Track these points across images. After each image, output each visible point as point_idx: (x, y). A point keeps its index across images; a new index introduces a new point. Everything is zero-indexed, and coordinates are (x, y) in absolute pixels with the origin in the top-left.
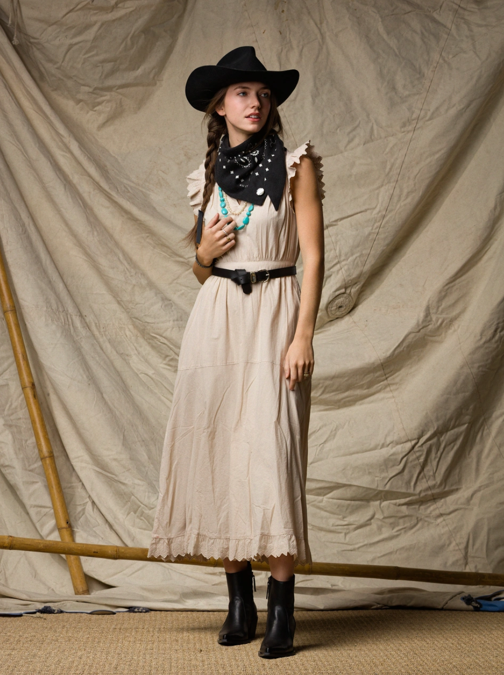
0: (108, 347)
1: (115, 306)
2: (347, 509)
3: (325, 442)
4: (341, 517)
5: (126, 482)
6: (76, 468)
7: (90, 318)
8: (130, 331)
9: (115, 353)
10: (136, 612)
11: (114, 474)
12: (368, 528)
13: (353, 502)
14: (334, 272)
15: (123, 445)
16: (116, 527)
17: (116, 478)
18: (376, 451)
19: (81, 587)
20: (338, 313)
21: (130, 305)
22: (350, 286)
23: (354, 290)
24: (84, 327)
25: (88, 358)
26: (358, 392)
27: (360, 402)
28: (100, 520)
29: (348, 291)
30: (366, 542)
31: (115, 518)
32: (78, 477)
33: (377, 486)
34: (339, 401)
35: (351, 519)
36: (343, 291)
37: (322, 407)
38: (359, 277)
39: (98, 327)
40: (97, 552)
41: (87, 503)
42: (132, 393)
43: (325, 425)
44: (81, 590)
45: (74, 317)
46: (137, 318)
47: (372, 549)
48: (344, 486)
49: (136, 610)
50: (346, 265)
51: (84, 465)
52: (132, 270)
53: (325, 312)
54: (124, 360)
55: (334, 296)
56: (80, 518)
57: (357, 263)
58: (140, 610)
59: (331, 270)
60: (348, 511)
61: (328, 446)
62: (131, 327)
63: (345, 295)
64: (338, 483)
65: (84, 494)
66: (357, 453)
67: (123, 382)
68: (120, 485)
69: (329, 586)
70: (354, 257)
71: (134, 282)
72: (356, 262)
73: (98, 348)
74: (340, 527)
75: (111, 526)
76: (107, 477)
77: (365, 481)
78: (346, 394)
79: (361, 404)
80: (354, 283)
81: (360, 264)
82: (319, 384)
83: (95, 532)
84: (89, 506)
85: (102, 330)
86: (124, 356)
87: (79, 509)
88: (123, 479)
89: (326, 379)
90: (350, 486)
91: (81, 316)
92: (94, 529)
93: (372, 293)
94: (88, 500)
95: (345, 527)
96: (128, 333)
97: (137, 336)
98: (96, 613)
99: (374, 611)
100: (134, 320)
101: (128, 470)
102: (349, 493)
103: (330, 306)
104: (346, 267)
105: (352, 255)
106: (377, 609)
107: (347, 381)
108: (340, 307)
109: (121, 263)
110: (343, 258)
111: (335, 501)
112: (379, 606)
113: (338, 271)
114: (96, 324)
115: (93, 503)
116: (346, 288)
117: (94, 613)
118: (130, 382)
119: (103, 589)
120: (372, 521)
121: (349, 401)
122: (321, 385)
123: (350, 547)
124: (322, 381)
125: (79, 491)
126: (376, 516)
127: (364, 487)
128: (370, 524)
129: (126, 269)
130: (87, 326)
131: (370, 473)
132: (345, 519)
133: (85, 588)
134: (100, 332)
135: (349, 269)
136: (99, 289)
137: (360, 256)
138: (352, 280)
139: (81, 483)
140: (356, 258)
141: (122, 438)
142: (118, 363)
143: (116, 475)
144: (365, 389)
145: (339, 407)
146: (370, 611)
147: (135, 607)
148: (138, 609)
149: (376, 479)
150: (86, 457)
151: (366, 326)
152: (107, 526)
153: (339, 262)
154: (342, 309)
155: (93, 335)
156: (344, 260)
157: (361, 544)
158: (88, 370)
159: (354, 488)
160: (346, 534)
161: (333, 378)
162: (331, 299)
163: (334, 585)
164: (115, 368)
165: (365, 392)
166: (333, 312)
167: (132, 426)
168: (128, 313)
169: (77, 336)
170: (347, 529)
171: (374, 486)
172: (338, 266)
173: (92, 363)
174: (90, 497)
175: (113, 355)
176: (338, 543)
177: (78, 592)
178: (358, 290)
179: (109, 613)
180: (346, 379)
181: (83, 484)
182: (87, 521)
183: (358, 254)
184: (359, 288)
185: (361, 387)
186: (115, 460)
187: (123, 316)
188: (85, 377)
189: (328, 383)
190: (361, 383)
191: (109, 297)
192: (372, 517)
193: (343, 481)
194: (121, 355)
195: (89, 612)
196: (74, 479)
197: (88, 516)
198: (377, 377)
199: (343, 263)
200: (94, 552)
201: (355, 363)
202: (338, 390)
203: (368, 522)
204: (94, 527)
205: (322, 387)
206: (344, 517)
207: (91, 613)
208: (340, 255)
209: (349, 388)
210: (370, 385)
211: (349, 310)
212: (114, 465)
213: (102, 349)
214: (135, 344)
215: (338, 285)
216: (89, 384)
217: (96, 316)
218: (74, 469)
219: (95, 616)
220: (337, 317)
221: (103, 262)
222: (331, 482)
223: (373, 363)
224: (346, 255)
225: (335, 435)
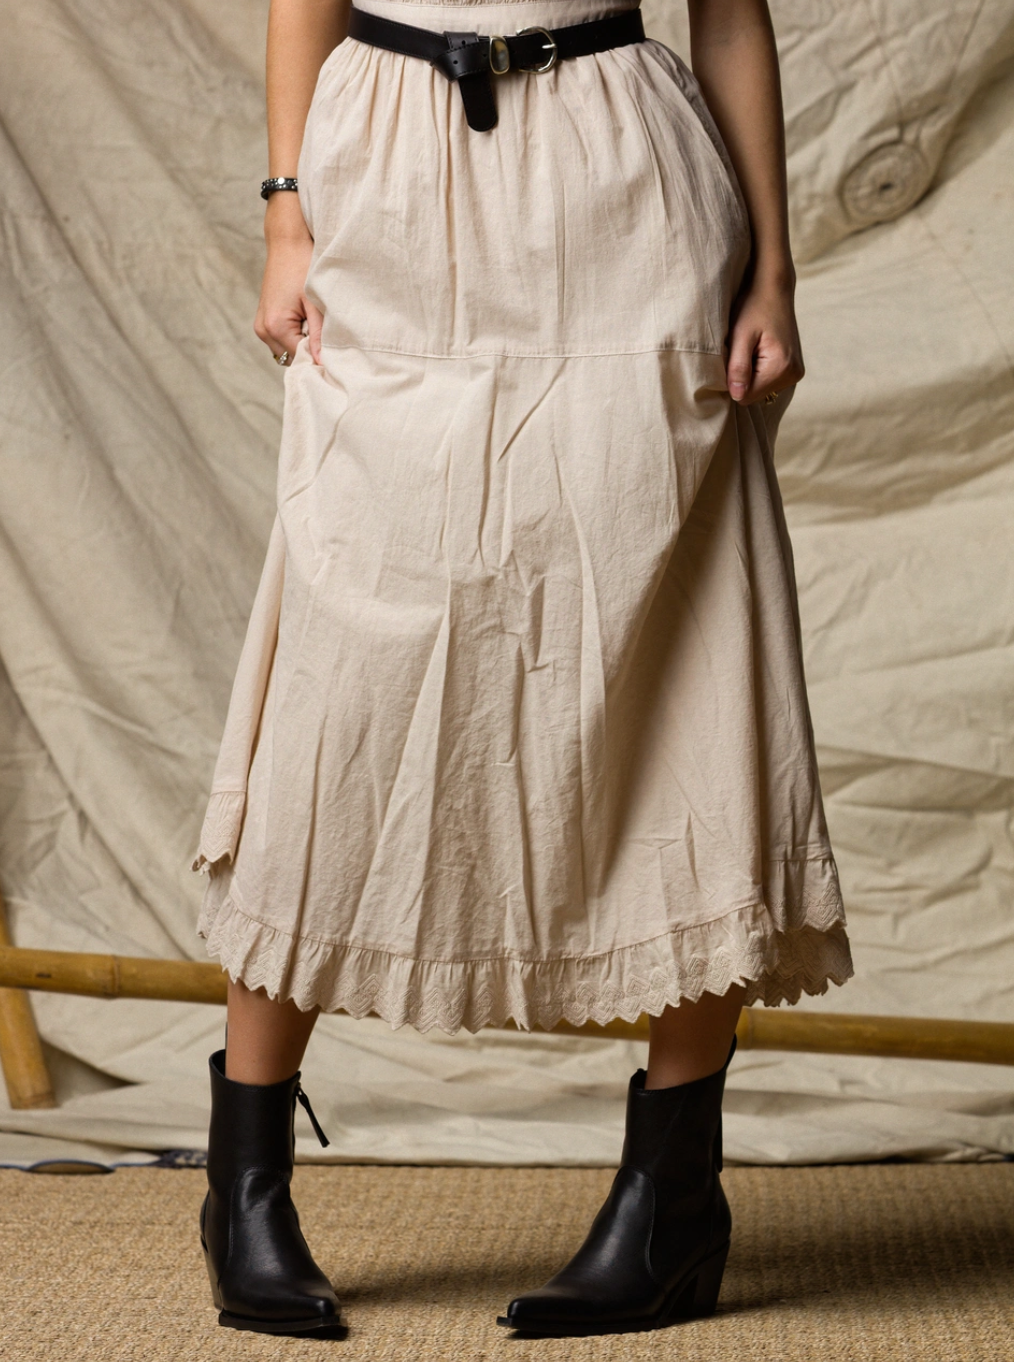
0: (135, 317)
1: (160, 187)
2: (900, 837)
3: (832, 622)
4: (880, 862)
5: (181, 749)
6: (31, 706)
7: (82, 228)
8: (209, 265)
9: (160, 338)
10: (180, 1167)
11: (142, 724)
12: (967, 901)
13: (919, 817)
14: (863, 74)
15: (174, 631)
16: (151, 892)
17: (151, 738)
18: (994, 652)
19: (31, 1081)
20: (880, 208)
21: (207, 185)
22: (914, 119)
23: (929, 131)
24: (56, 254)
25: (69, 355)
26: (941, 462)
27: (948, 494)
28: (103, 872)
29: (909, 136)
30: (961, 944)
31: (149, 862)
32: (35, 735)
33: (998, 764)
34: (878, 490)
35: (913, 869)
36: (892, 133)
37: (826, 511)
38: (946, 87)
39: (106, 254)
40: (49, 976)
41: (62, 814)
42: (216, 466)
43: (832, 569)
44: (28, 1093)
45: (24, 223)
46: (228, 226)
47: (981, 966)
48: (890, 763)
49: (181, 1160)
50: (901, 49)
51: (53, 694)
52: (214, 71)
53: (834, 204)
54: (191, 359)
55: (864, 151)
56: (36, 863)
57: (939, 45)
58: (193, 1162)
59: (856, 67)
60: (905, 843)
61: (840, 636)
62: (213, 253)
63: (901, 148)
64: (870, 756)
65: (53, 787)
66: (934, 656)
67: (184, 429)
68: (163, 759)
69: (832, 1087)
70: (929, 22)
71: (218, 109)
72: (934, 41)
73: (103, 323)
74: (878, 896)
75: (136, 892)
76: (126, 734)
77: (956, 749)
78: (901, 468)
79: (951, 501)
80: (929, 107)
81: (947, 44)
82: (810, 436)
83: (84, 908)
84: (69, 827)
85: (119, 264)
86: (191, 350)
87: (37, 834)
88: (169, 740)
89: (833, 419)
90: (908, 763)
91: (50, 217)
92: (83, 898)
93: (990, 140)
94: (65, 805)
95: (897, 895)
96: (204, 274)
97: (232, 284)
98: (48, 1168)
99: (955, 1168)
100: (223, 231)
101: (189, 711)
102: (905, 786)
103: (852, 183)
104: (901, 58)
105: (923, 15)
106: (963, 1161)
107: (902, 424)
108: (886, 187)
109: (179, 48)
110: (891, 27)
111: (863, 812)
112: (969, 1152)
113: (877, 70)
114: (99, 244)
115: (83, 817)
116: (903, 125)
117: (41, 1169)
118: (209, 428)
119: (94, 1091)
120: (984, 876)
121: (911, 492)
122: (816, 440)
123: (911, 960)
124: (818, 427)
125: (39, 775)
126: (996, 861)
127: (952, 769)
128: (976, 887)
129: (192, 70)
130: (71, 253)
131: (972, 723)
132: (896, 870)
133: (41, 1087)
134: (111, 269)
135: (911, 63)
136: (114, 132)
137: (948, 21)
138: (922, 100)
139: (43, 754)
140: (935, 27)
141: (169, 606)
142: (171, 370)
143: (150, 729)
144: (963, 452)
145: (880, 510)
146: (940, 1169)
147: (178, 1152)
148: (188, 1158)
149: (994, 741)
150: (61, 670)
151: (968, 248)
152: (125, 888)
153: (878, 42)
154: (892, 194)
155: (88, 279)
156: (895, 34)
157: (947, 950)
158: (65, 393)
159: (921, 772)
160: (897, 918)
161: (856, 415)
162: (853, 160)
163: (851, 1082)
164: (159, 387)
165: (962, 460)
166: (863, 204)
167: (209, 570)
168: (201, 207)
169: (34, 282)
170: (904, 901)
171: (985, 765)
172: (877, 55)
173: (79, 370)
174: (71, 797)
175: (155, 346)
176: (872, 946)
177: (19, 1099)
178: (942, 133)
179: (92, 1168)
180: (898, 419)
181: (50, 759)
182: (61, 873)
183: (939, 16)
184: (945, 126)
185: (949, 445)
186: (147, 678)
187: (188, 220)
188: (53, 413)
189: (839, 431)
190: (949, 433)
191: (142, 159)
192: (984, 864)
193: (889, 749)
194: (179, 343)
195: (28, 1164)
196: (23, 739)
197: (65, 858)
198: (1002, 413)
199: (894, 44)
200: (40, 975)
201: (927, 370)
202: (874, 455)
203: (971, 881)
204: (82, 892)
205: (821, 445)
206: (892, 864)
207: (34, 1170)
208: (883, 20)
209: (908, 447)
210: (978, 438)
211: (917, 196)
212: (142, 696)
213: (116, 324)
214: (230, 312)
215: (877, 116)
216: (67, 437)
217: (100, 219)
218: (23, 712)
219: (41, 1181)
220: (876, 218)
221: (120, 45)
222: (849, 752)
223: (986, 369)
224: (902, 17)
225: (863, 600)
